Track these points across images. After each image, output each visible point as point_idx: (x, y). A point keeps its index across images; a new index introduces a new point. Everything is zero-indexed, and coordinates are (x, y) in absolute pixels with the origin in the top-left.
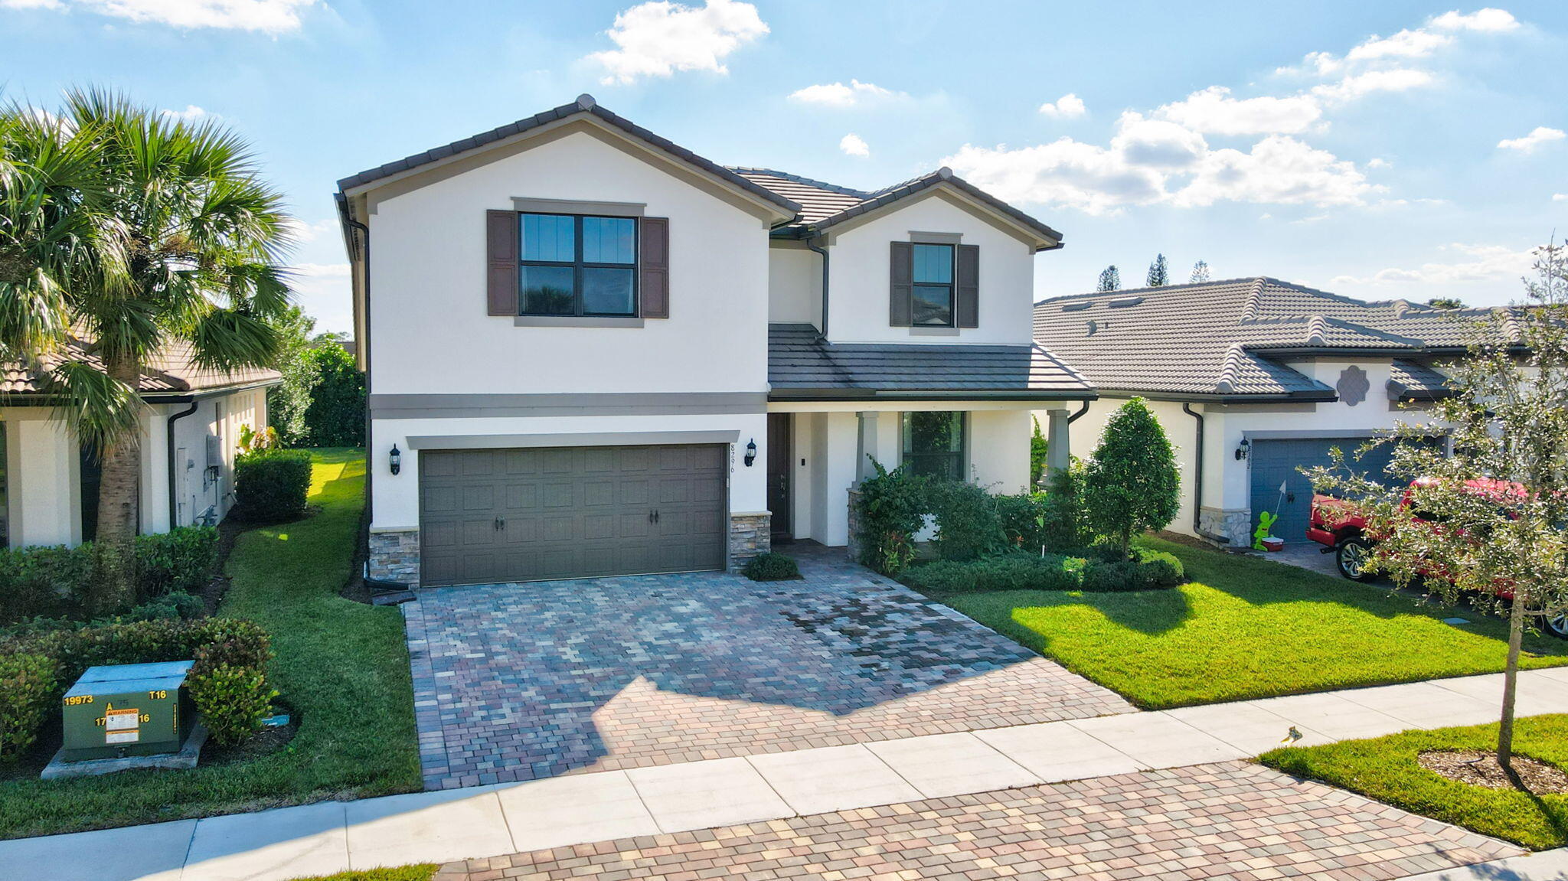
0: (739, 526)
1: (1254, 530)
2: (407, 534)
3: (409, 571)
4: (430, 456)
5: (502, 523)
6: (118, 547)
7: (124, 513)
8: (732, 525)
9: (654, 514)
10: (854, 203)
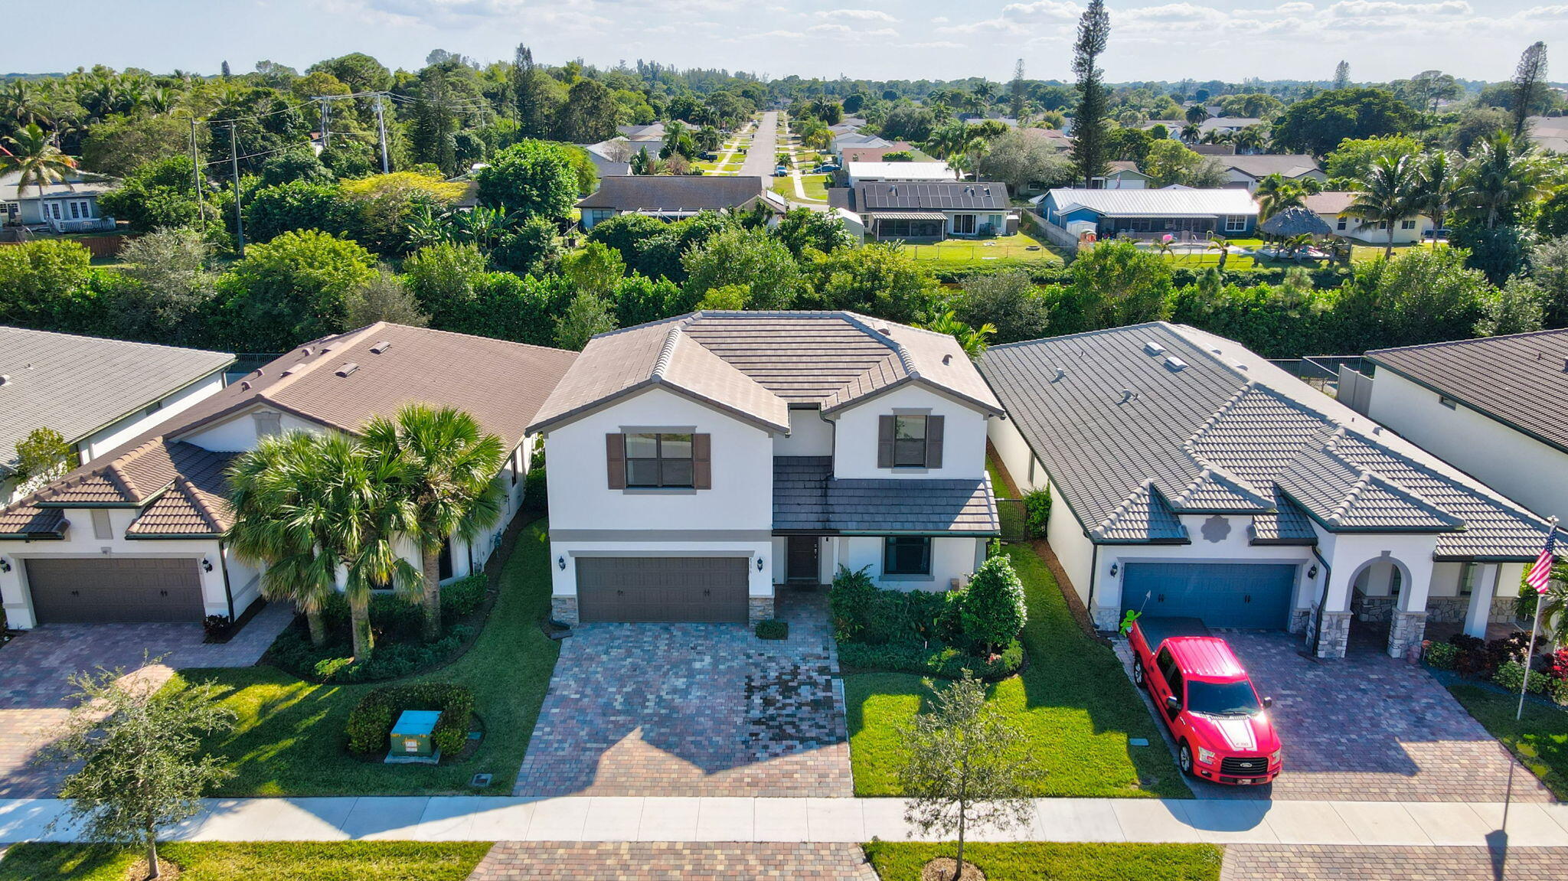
0: (755, 604)
1: (1121, 621)
2: (571, 599)
3: (571, 617)
4: (581, 562)
5: (622, 592)
8: (750, 603)
9: (707, 591)
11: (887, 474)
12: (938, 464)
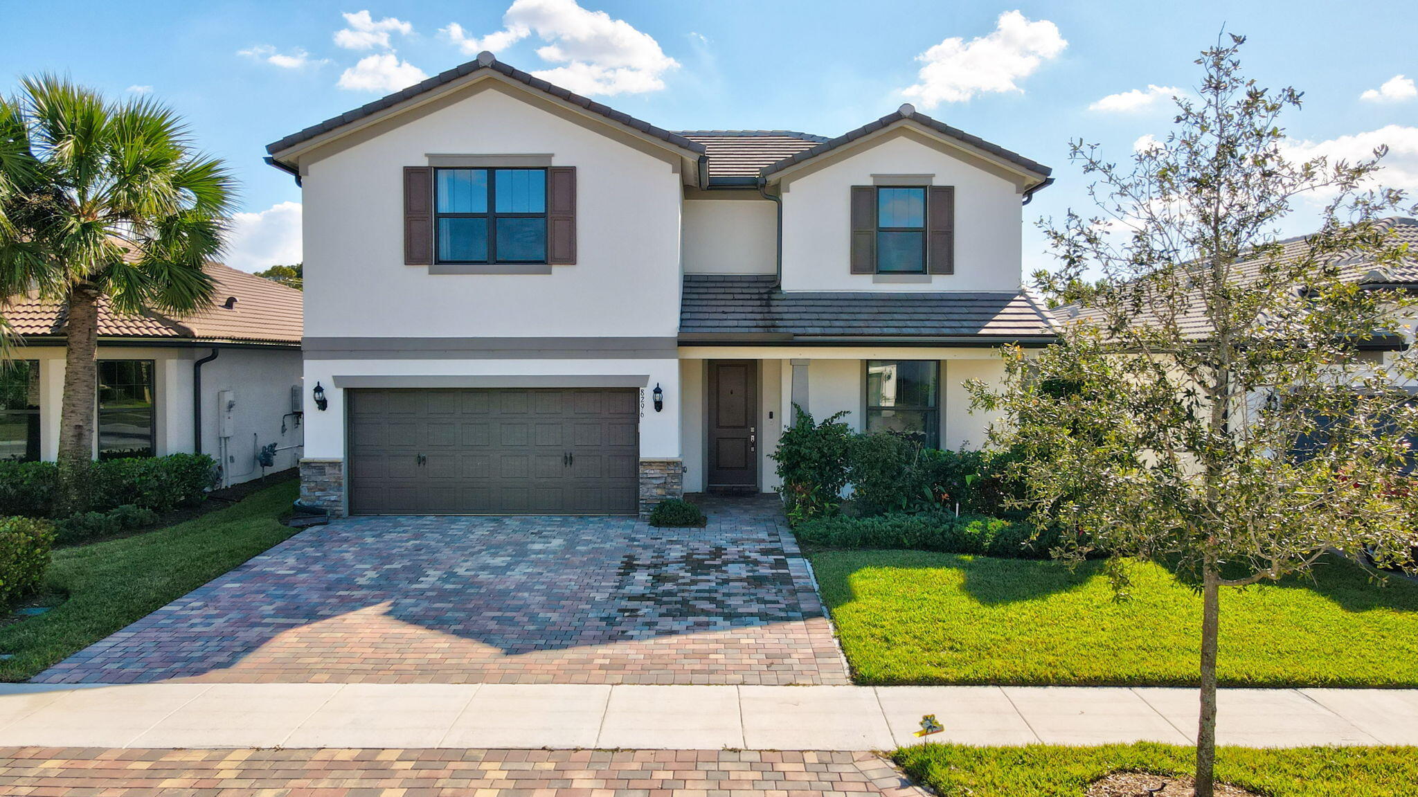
0: (647, 471)
2: (334, 464)
4: (355, 395)
5: (424, 459)
6: (70, 462)
7: (76, 433)
8: (641, 469)
9: (568, 456)
10: (806, 147)
11: (866, 284)
12: (948, 269)
